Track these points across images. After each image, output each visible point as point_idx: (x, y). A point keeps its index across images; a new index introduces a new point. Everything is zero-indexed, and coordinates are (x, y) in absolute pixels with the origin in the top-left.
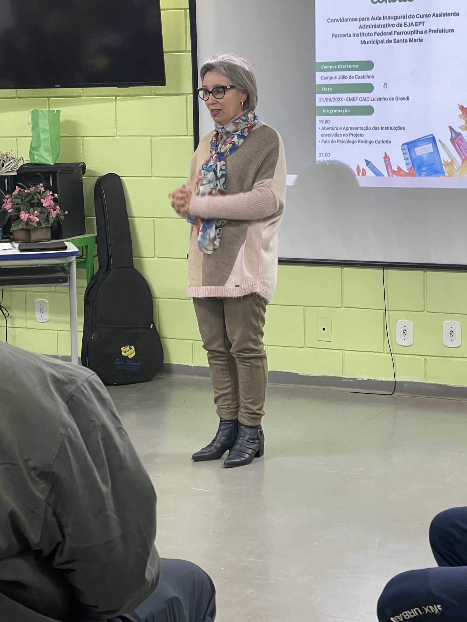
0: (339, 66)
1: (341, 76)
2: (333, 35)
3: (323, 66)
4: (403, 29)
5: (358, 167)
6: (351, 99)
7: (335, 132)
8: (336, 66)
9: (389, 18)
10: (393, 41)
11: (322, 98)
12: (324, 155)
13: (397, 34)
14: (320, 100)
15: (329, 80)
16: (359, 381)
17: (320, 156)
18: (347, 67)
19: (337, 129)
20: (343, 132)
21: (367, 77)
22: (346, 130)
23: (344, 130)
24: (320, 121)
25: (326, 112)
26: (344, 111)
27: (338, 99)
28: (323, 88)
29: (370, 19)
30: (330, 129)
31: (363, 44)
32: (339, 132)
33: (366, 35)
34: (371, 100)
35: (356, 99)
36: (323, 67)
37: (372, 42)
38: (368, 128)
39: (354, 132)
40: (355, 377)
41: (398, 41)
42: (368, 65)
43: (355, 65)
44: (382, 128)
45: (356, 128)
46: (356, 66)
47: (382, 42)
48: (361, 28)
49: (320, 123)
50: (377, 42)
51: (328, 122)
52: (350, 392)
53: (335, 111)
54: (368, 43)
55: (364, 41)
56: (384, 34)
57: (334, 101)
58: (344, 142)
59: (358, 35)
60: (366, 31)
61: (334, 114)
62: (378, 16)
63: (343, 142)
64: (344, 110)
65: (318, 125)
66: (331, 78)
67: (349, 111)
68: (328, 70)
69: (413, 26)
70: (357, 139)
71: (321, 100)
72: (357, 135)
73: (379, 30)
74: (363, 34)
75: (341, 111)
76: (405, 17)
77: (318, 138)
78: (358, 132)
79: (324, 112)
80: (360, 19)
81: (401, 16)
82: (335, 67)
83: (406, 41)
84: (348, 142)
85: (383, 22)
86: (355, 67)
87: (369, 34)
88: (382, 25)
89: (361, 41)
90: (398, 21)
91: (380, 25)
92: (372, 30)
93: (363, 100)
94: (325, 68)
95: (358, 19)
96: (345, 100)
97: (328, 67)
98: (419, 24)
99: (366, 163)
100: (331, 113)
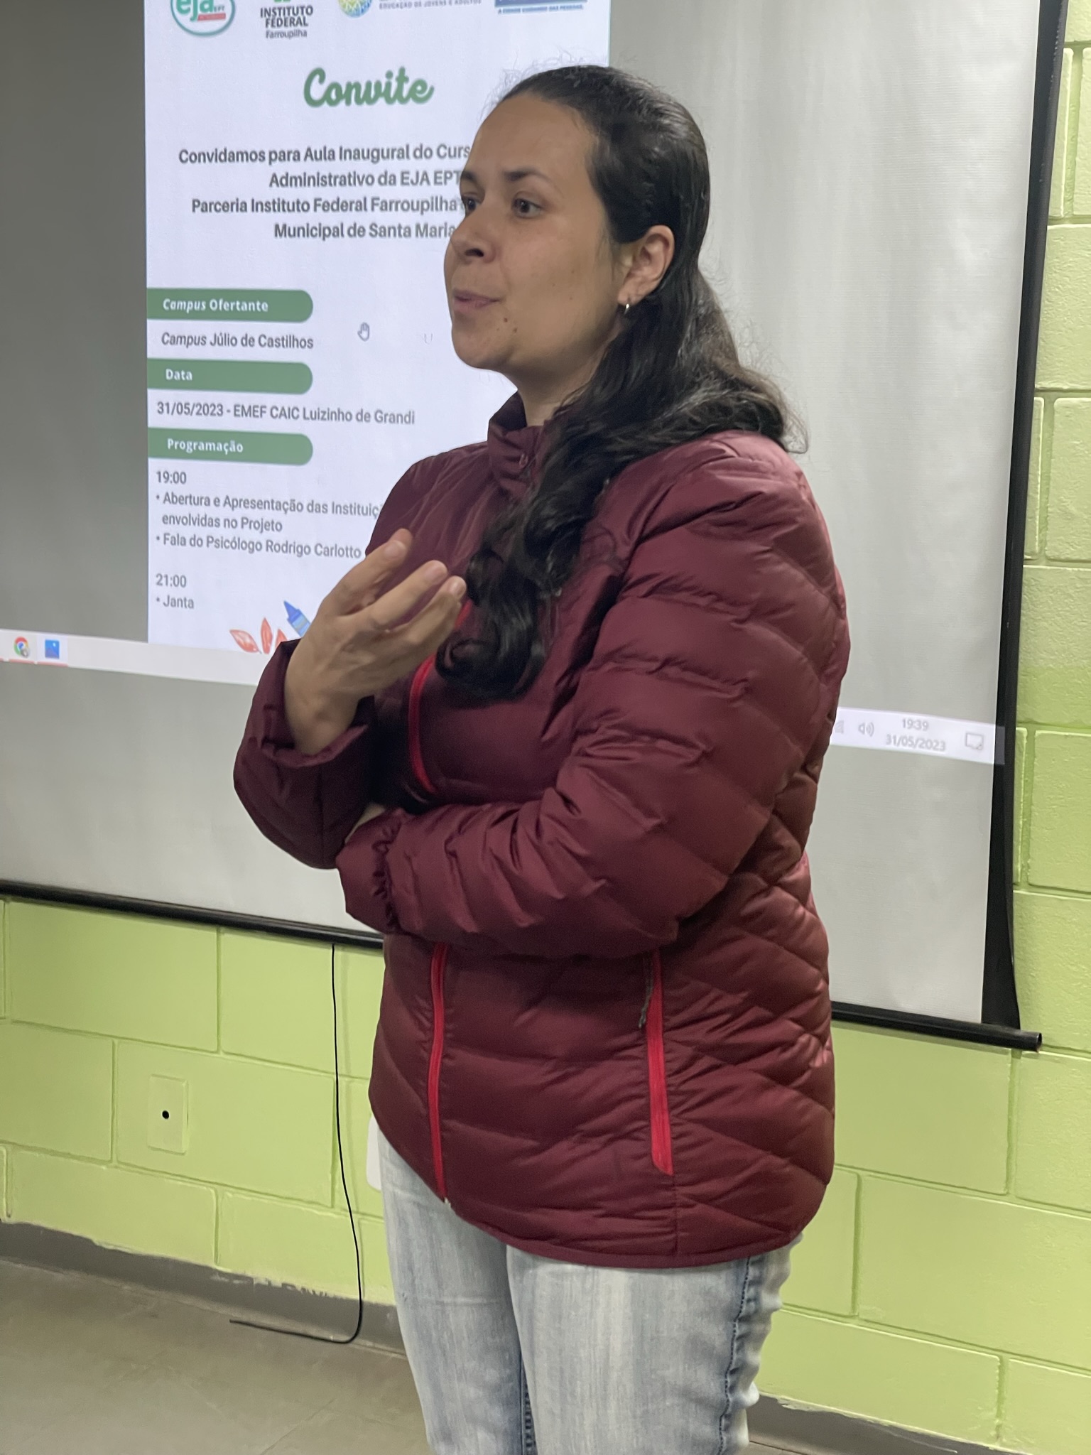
0: (214, 305)
1: (218, 335)
2: (196, 204)
3: (167, 301)
4: (399, 192)
5: (265, 626)
6: (246, 409)
7: (201, 510)
8: (204, 304)
9: (357, 154)
10: (368, 230)
11: (164, 403)
12: (170, 582)
13: (381, 209)
14: (159, 408)
15: (183, 346)
16: (259, 1285)
17: (159, 583)
18: (235, 307)
19: (208, 503)
20: (224, 512)
21: (292, 341)
22: (233, 507)
23: (227, 506)
24: (159, 473)
25: (176, 447)
26: (228, 448)
27: (211, 409)
28: (168, 371)
29: (302, 155)
30: (188, 500)
31: (281, 235)
32: (212, 512)
33: (291, 208)
34: (305, 417)
35: (262, 412)
36: (168, 304)
37: (307, 232)
38: (295, 506)
39: (254, 514)
40: (249, 1274)
41: (383, 232)
42: (294, 305)
43: (258, 304)
44: (336, 508)
45: (260, 504)
46: (260, 307)
47: (337, 232)
48: (274, 185)
49: (160, 480)
51: (180, 478)
52: (232, 1322)
53: (202, 447)
54: (297, 232)
55: (285, 226)
56: (342, 206)
57: (198, 413)
58: (227, 544)
59: (268, 207)
60: (290, 194)
61: (198, 455)
62: (325, 148)
63: (223, 545)
64: (226, 445)
65: (155, 487)
66: (189, 341)
67: (240, 448)
68: (179, 315)
69: (428, 183)
70: (261, 537)
71: (162, 408)
72: (263, 526)
73: (328, 194)
74: (281, 206)
75: (219, 448)
76: (403, 154)
77: (155, 528)
78: (268, 515)
79: (169, 447)
80: (273, 156)
81: (393, 151)
82: (201, 306)
83: (408, 233)
84: (238, 544)
85: (340, 167)
86: (258, 309)
87: (300, 206)
88: (336, 178)
89: (277, 227)
90: (383, 165)
91: (330, 176)
92: (308, 194)
93: (281, 414)
94: (173, 306)
95: (267, 156)
96: (229, 411)
97: (182, 304)
98: (446, 178)
99: (287, 616)
100: (190, 450)
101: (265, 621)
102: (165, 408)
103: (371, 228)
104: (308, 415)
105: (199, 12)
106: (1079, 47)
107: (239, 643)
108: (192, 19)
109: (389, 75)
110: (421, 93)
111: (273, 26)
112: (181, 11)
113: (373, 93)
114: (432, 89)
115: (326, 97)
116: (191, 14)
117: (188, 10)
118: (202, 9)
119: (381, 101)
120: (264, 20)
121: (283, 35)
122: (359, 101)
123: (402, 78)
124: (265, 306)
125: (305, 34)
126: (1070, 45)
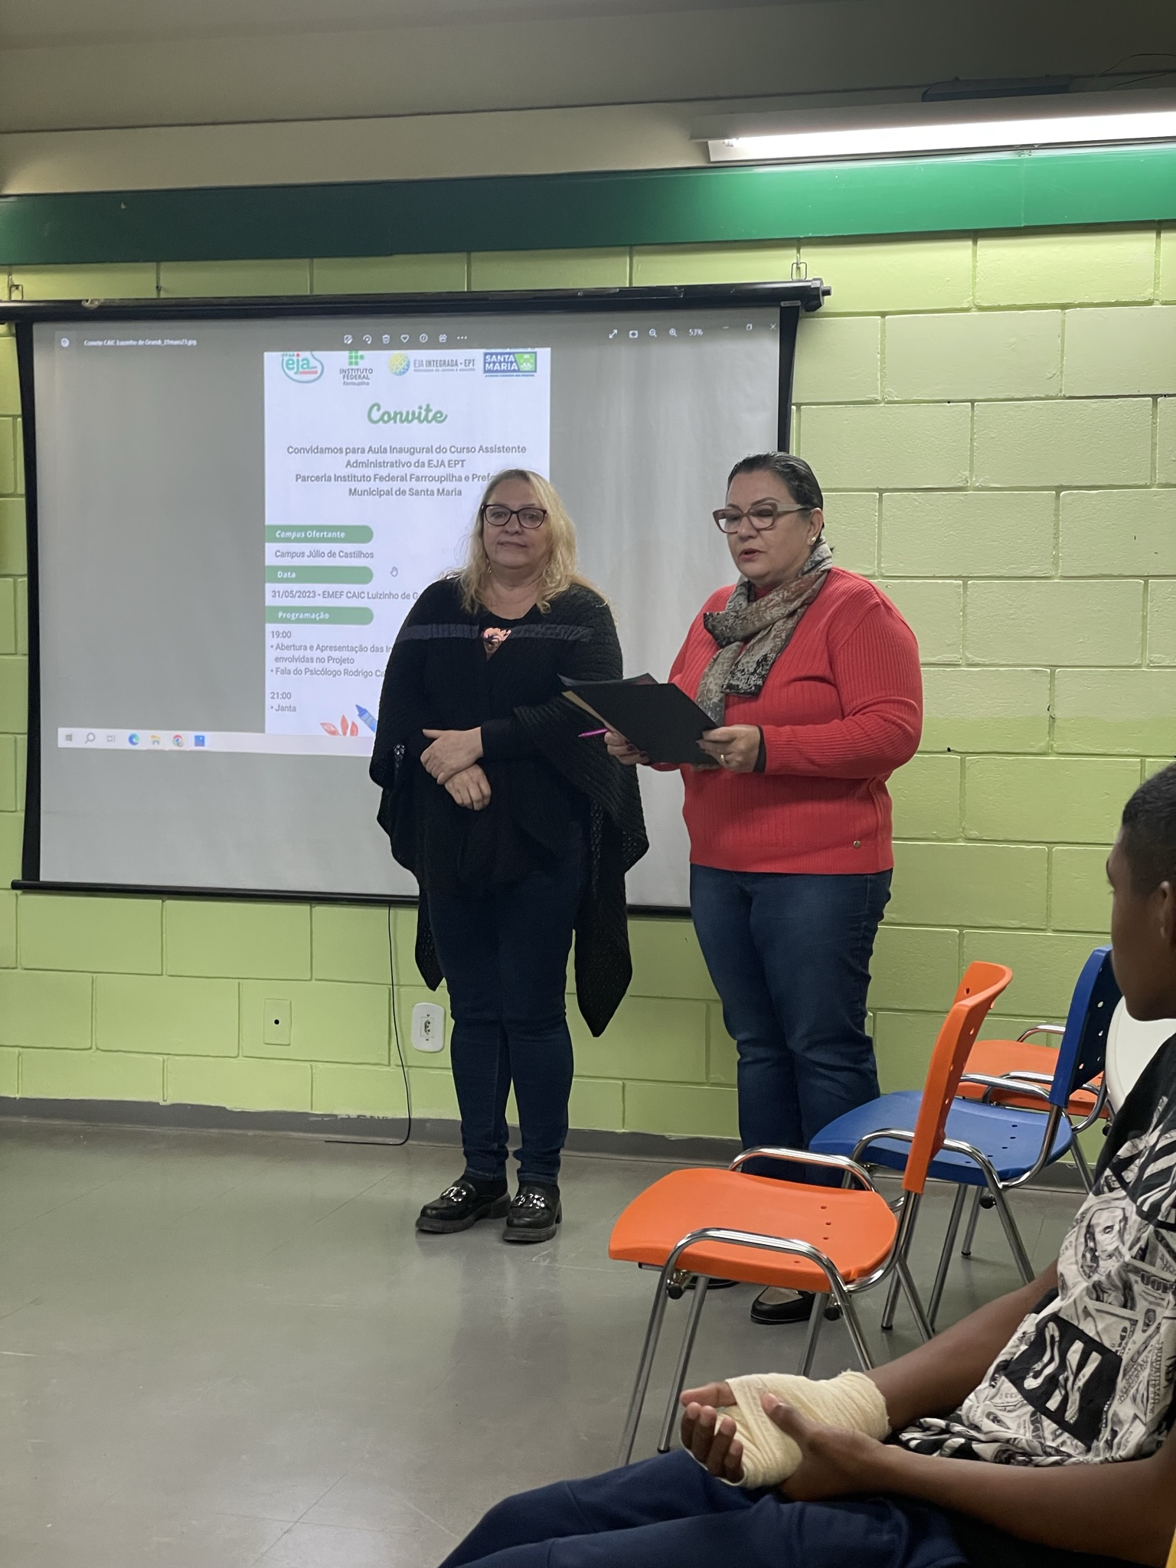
0: (309, 534)
1: (312, 551)
2: (298, 477)
3: (279, 532)
4: (426, 471)
5: (344, 720)
6: (331, 593)
7: (301, 653)
8: (303, 533)
9: (401, 451)
10: (408, 492)
11: (276, 591)
12: (280, 696)
13: (416, 480)
14: (273, 594)
15: (289, 558)
16: (342, 1119)
17: (272, 698)
18: (323, 535)
19: (305, 648)
20: (318, 654)
21: (360, 554)
22: (322, 651)
23: (318, 650)
24: (273, 632)
25: (284, 617)
26: (319, 616)
27: (308, 594)
28: (279, 573)
29: (367, 450)
30: (292, 647)
31: (353, 495)
32: (308, 654)
33: (359, 479)
34: (368, 598)
35: (341, 595)
36: (279, 534)
37: (371, 493)
38: (362, 649)
39: (336, 654)
40: (335, 1113)
41: (417, 493)
42: (361, 534)
43: (339, 533)
45: (340, 649)
46: (340, 535)
47: (388, 493)
48: (349, 466)
49: (273, 637)
50: (380, 493)
51: (287, 635)
52: (326, 1141)
53: (301, 616)
54: (363, 493)
55: (355, 490)
56: (392, 479)
57: (299, 597)
58: (318, 673)
59: (345, 479)
60: (359, 472)
61: (298, 621)
62: (381, 447)
63: (316, 673)
64: (318, 614)
65: (270, 641)
66: (293, 555)
67: (327, 616)
68: (287, 540)
69: (445, 466)
70: (342, 668)
71: (275, 594)
72: (342, 661)
73: (383, 472)
74: (354, 478)
75: (313, 617)
76: (429, 450)
77: (270, 664)
78: (345, 654)
79: (280, 617)
80: (348, 451)
81: (423, 449)
82: (301, 535)
83: (432, 493)
84: (325, 672)
85: (390, 457)
87: (364, 478)
88: (387, 463)
89: (350, 490)
90: (417, 456)
91: (384, 462)
92: (370, 472)
93: (353, 596)
94: (283, 535)
95: (344, 450)
96: (319, 595)
97: (288, 534)
98: (455, 464)
99: (358, 713)
100: (293, 618)
101: (343, 717)
102: (277, 594)
103: (410, 490)
104: (370, 596)
105: (301, 369)
106: (798, 405)
107: (326, 730)
108: (296, 373)
109: (420, 408)
110: (439, 417)
111: (348, 379)
112: (289, 369)
113: (410, 418)
114: (446, 416)
115: (382, 418)
116: (295, 370)
117: (294, 368)
118: (302, 367)
119: (416, 421)
120: (342, 375)
121: (354, 384)
122: (402, 421)
123: (428, 410)
124: (343, 535)
125: (368, 384)
126: (794, 404)
